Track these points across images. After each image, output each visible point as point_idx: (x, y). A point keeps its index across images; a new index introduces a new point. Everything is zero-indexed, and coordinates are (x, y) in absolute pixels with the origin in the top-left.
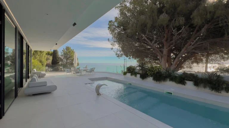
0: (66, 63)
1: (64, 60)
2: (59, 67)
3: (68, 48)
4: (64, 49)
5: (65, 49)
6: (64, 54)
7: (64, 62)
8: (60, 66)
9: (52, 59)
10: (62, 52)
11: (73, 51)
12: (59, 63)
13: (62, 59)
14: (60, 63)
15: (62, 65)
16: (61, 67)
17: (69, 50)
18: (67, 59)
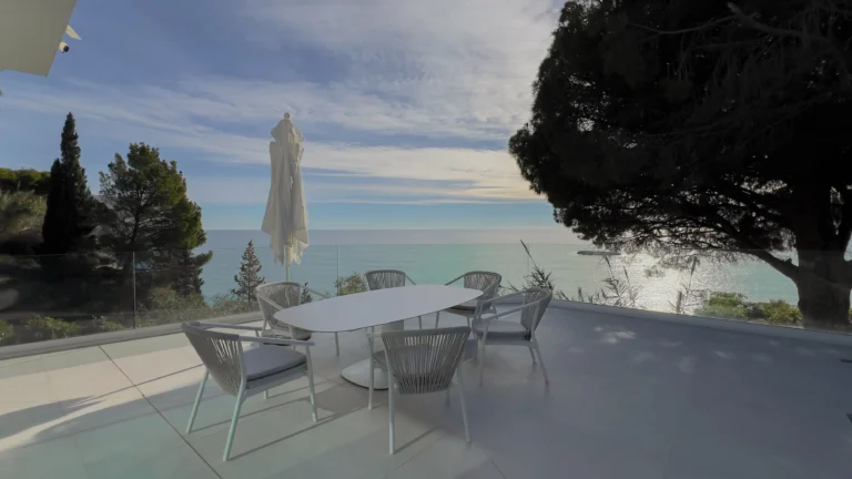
0: (135, 231)
1: (120, 214)
2: (93, 256)
3: (144, 150)
4: (118, 156)
5: (126, 160)
6: (121, 184)
7: (122, 228)
8: (98, 248)
9: (44, 213)
10: (107, 171)
11: (173, 171)
12: (90, 229)
13: (106, 210)
14: (98, 231)
15: (107, 241)
16: (102, 254)
17: (146, 163)
18: (139, 212)
